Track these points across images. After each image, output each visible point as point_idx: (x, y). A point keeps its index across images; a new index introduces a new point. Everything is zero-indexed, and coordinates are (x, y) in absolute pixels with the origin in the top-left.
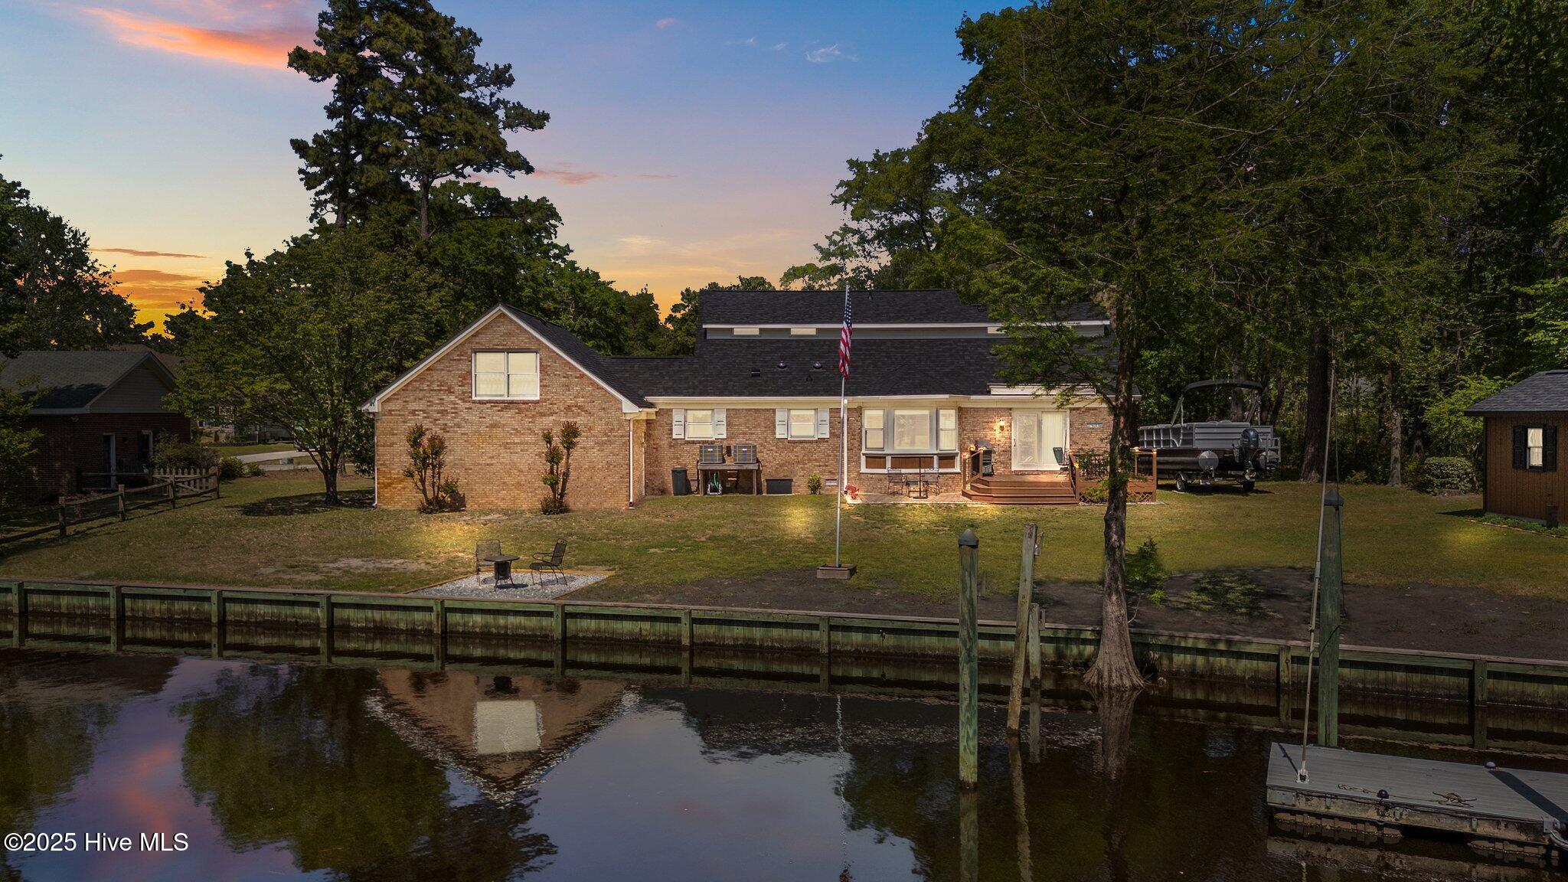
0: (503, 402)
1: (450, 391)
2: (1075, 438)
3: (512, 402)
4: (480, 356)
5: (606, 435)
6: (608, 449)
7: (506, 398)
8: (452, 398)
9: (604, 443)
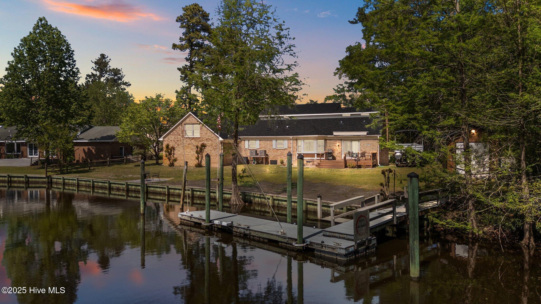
0: (191, 138)
1: (179, 135)
2: (361, 149)
3: (193, 138)
4: (187, 125)
5: (216, 147)
6: (216, 150)
7: (192, 137)
8: (180, 137)
9: (215, 149)
